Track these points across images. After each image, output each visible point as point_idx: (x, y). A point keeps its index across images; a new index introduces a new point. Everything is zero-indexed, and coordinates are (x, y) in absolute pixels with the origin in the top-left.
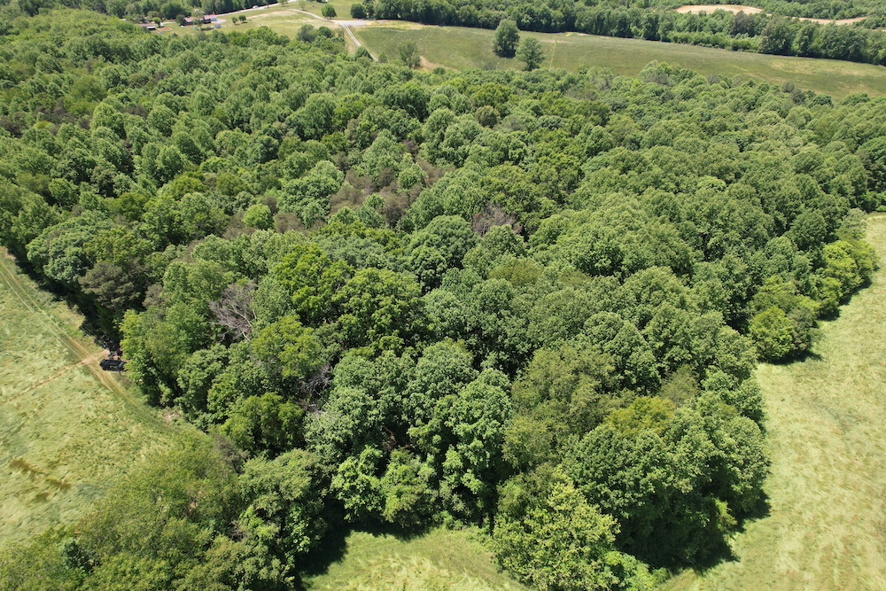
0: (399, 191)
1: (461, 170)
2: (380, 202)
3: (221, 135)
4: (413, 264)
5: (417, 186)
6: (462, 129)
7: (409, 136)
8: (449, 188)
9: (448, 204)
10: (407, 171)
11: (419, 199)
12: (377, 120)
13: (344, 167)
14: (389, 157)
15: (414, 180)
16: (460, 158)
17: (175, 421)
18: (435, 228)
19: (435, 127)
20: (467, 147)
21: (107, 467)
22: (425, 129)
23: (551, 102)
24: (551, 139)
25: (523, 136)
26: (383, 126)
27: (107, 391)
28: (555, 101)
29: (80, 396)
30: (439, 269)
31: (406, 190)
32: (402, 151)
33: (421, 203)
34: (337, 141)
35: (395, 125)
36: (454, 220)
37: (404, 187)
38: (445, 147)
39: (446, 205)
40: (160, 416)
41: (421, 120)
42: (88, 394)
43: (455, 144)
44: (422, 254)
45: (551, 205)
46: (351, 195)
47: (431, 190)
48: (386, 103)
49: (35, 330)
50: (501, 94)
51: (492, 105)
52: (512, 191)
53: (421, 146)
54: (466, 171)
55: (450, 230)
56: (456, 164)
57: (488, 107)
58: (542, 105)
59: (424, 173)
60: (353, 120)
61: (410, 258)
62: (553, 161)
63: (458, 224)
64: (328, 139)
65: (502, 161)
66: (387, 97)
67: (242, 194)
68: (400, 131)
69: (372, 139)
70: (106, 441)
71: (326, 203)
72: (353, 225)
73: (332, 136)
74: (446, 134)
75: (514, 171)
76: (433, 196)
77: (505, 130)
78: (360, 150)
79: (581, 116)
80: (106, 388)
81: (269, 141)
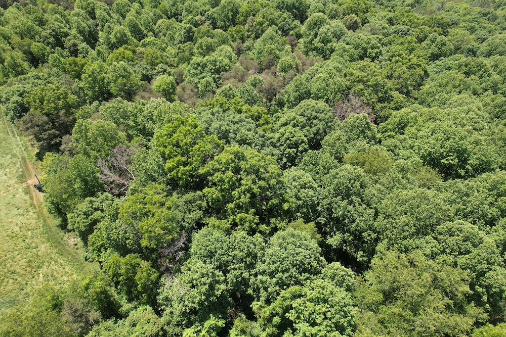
0: (278, 74)
1: (328, 62)
2: (260, 82)
3: (160, 22)
4: (279, 140)
5: (292, 72)
6: (332, 30)
7: (291, 33)
8: (318, 76)
9: (315, 90)
10: (286, 58)
11: (292, 83)
12: (269, 18)
13: (239, 52)
14: (273, 47)
15: (291, 67)
16: (328, 52)
17: (76, 245)
18: (302, 110)
19: (311, 28)
20: (335, 44)
21: (11, 281)
22: (303, 29)
23: (403, 15)
24: (402, 43)
25: (380, 40)
26: (272, 23)
27: (35, 210)
28: (406, 14)
29: (15, 211)
30: (300, 149)
31: (283, 74)
32: (284, 44)
33: (293, 86)
34: (238, 32)
35: (282, 23)
36: (319, 105)
37: (282, 71)
38: (317, 43)
39: (314, 90)
40: (65, 238)
41: (302, 23)
42: (21, 211)
43: (325, 41)
44: (287, 134)
45: (402, 99)
46: (239, 74)
47: (303, 76)
48: (277, 7)
49: (8, 151)
50: (364, 6)
51: (356, 14)
52: (370, 83)
53: (299, 41)
54: (332, 63)
55: (314, 114)
56: (324, 57)
57: (353, 15)
58: (396, 17)
59: (299, 62)
60: (251, 17)
61: (277, 135)
62: (405, 61)
63: (322, 109)
64: (232, 30)
65: (361, 58)
66: (279, 3)
67: (160, 65)
68: (285, 29)
69: (263, 32)
70: (19, 256)
71: (220, 78)
72: (233, 100)
73: (235, 28)
74: (319, 33)
75: (372, 67)
76: (303, 81)
77: (366, 33)
78: (254, 40)
79: (427, 27)
80: (35, 208)
81: (190, 28)
